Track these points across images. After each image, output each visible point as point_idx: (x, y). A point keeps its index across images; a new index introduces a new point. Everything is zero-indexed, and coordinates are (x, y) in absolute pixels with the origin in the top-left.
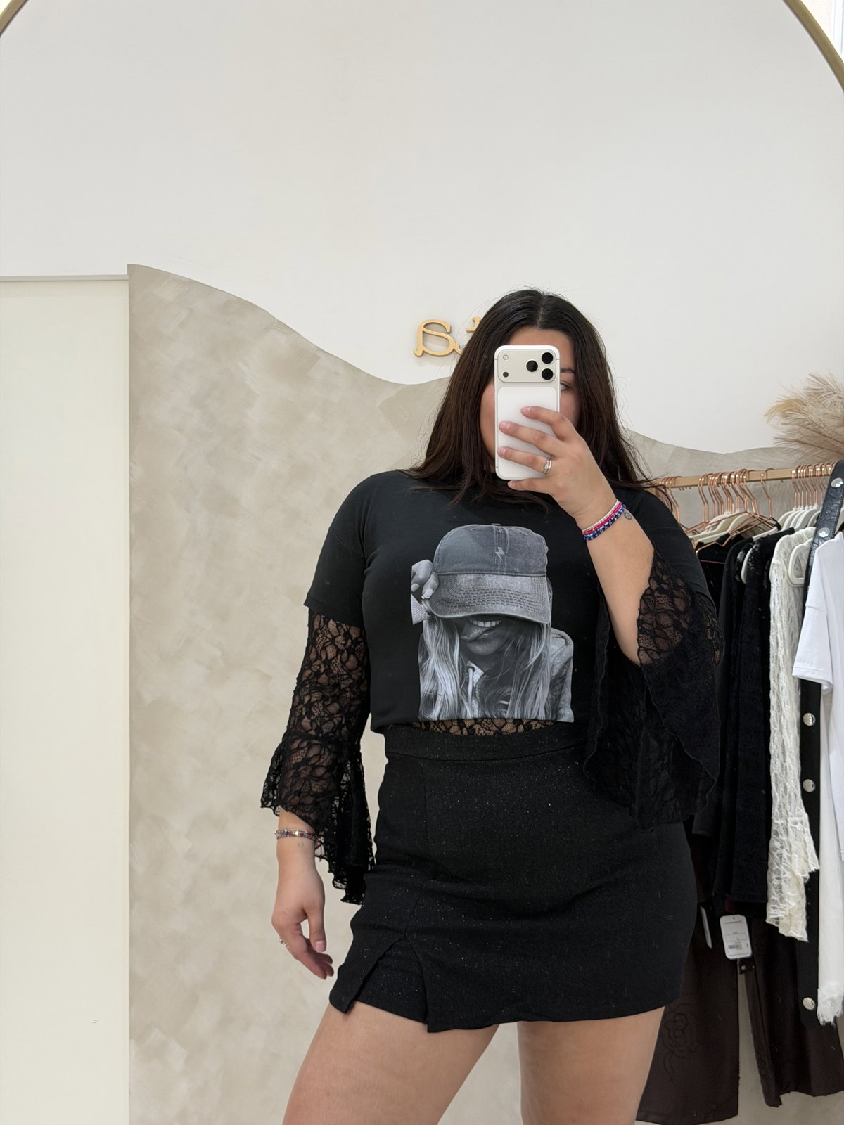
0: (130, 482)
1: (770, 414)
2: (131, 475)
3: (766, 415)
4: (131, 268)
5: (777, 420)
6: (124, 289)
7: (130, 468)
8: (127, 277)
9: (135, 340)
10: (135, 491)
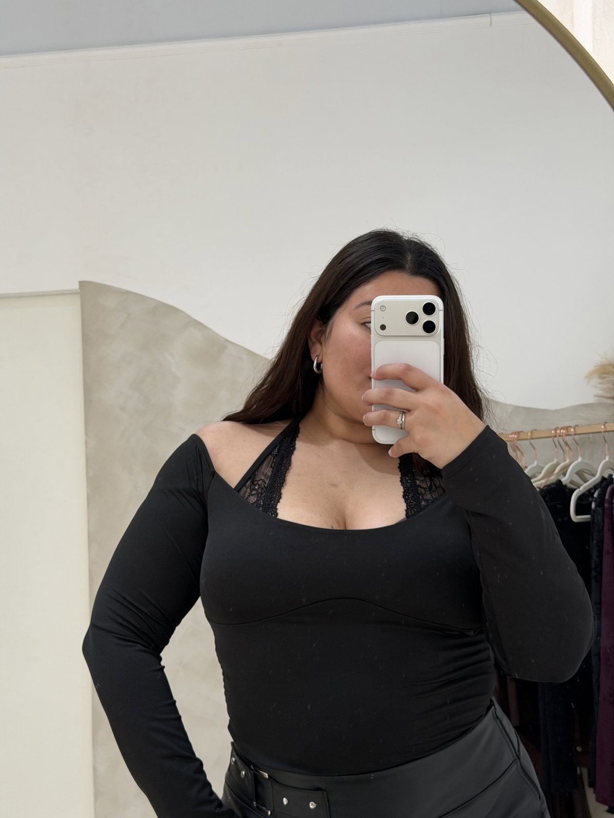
0: (86, 452)
1: (589, 376)
2: (86, 447)
3: (587, 377)
4: (82, 284)
5: (595, 380)
6: (77, 300)
7: (86, 442)
8: (79, 291)
9: (86, 340)
10: (90, 460)
